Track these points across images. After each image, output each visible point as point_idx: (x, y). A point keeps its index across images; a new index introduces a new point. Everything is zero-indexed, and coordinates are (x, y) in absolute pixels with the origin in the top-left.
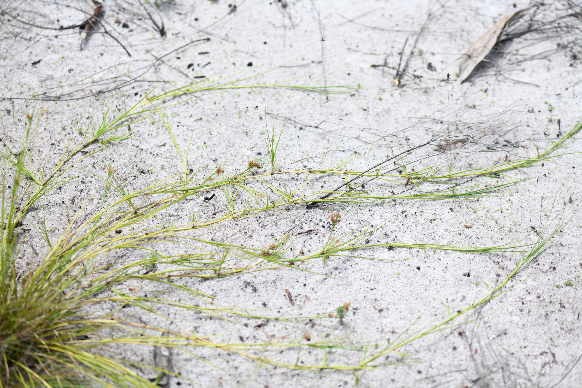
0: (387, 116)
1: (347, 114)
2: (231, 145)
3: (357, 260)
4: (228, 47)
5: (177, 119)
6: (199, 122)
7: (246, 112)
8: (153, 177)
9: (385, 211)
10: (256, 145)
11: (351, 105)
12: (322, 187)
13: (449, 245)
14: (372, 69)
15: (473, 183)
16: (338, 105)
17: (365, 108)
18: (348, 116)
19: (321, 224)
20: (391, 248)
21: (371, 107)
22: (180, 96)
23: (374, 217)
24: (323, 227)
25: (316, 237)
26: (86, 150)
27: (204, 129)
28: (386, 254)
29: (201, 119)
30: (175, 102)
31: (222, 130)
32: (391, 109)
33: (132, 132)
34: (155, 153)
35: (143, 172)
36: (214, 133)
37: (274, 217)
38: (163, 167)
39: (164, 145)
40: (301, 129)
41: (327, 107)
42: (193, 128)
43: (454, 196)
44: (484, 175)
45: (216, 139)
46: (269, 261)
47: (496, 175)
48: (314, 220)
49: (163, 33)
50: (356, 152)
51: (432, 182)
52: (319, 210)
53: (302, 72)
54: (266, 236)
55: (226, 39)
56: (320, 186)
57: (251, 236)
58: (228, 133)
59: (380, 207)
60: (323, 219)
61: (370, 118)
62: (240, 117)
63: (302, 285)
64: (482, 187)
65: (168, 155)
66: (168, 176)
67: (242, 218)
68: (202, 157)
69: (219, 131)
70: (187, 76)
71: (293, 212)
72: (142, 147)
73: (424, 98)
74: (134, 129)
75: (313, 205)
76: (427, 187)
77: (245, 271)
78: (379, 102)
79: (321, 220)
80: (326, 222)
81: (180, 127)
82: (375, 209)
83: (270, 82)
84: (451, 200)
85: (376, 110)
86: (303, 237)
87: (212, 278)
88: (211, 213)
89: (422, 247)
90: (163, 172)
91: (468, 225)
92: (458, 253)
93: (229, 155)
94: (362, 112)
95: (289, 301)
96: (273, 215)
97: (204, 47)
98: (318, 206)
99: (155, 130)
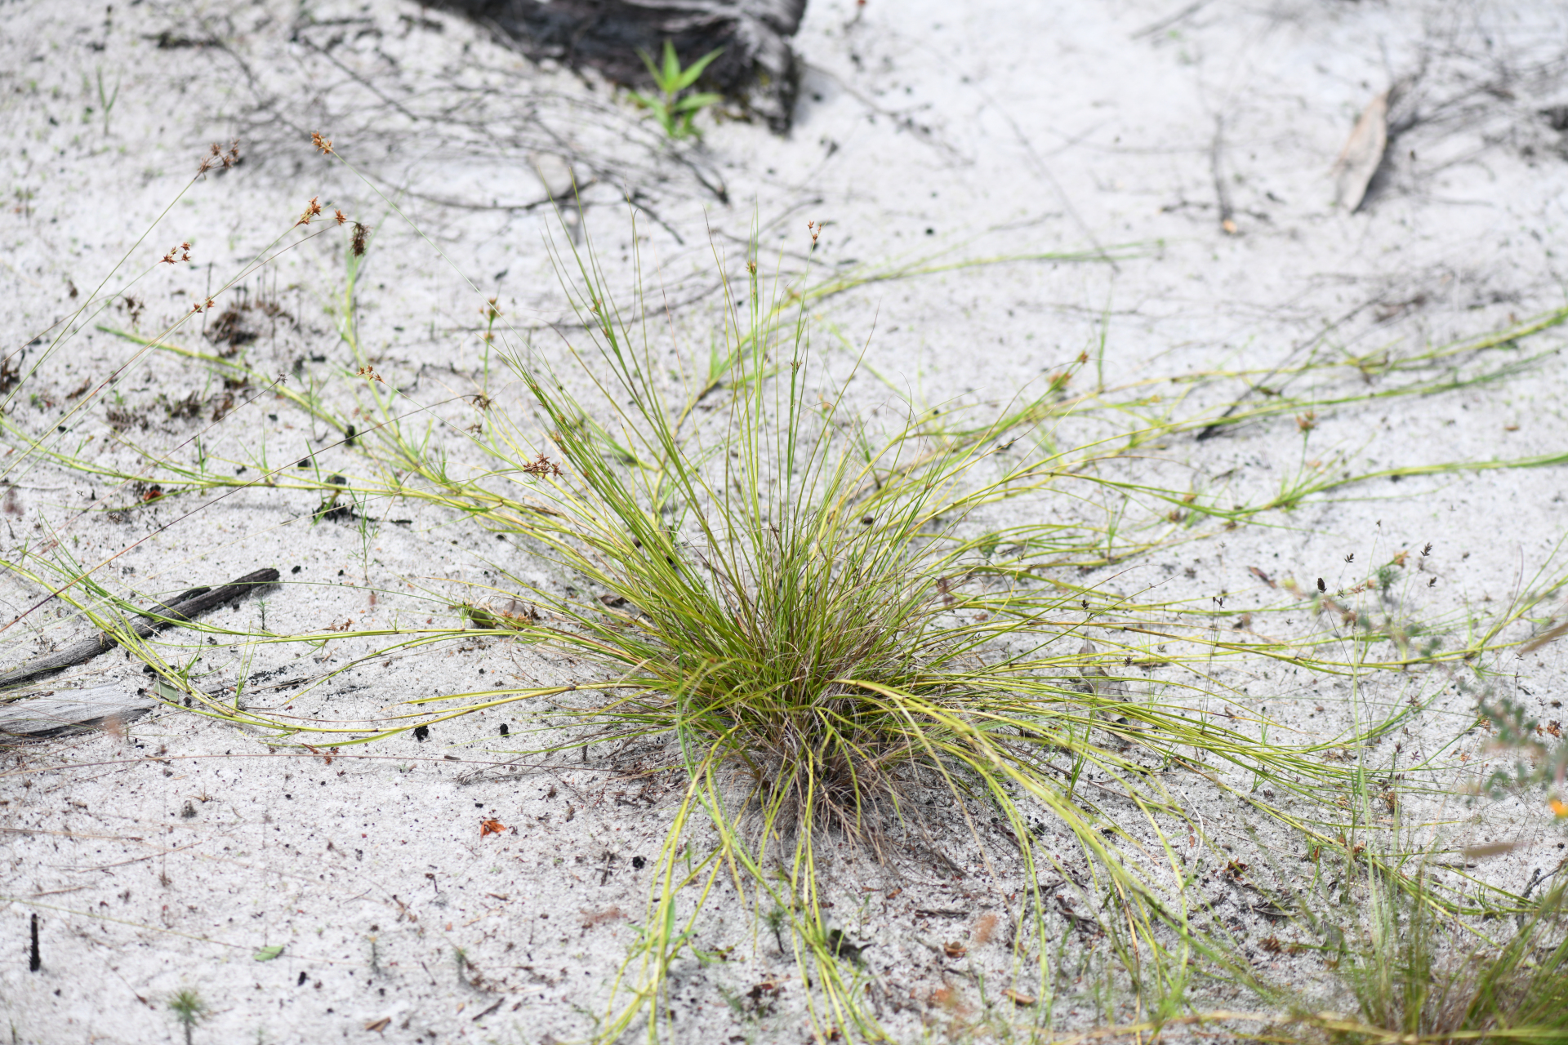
2: (981, 365)
3: (1347, 505)
4: (860, 207)
6: (896, 334)
10: (1029, 356)
11: (1165, 275)
13: (1495, 460)
14: (1166, 217)
15: (1477, 363)
16: (1142, 276)
17: (1197, 276)
19: (1240, 460)
20: (1395, 478)
21: (1205, 272)
22: (830, 296)
24: (1247, 464)
25: (1244, 482)
26: (707, 402)
27: (911, 344)
28: (1393, 490)
29: (896, 329)
30: (826, 306)
32: (1247, 271)
37: (1146, 461)
41: (1123, 282)
42: (889, 346)
43: (1456, 385)
44: (1489, 347)
46: (1190, 526)
47: (1510, 344)
48: (1223, 456)
49: (723, 197)
51: (1403, 370)
52: (1225, 439)
53: (1036, 233)
55: (850, 196)
60: (1240, 454)
63: (1271, 556)
64: (1495, 367)
65: (872, 393)
70: (820, 264)
71: (1176, 450)
73: (1294, 246)
75: (1209, 432)
76: (1396, 379)
77: (1152, 549)
78: (1217, 263)
79: (1236, 455)
80: (1248, 457)
83: (989, 254)
84: (1455, 392)
86: (1223, 485)
87: (1100, 567)
89: (1450, 468)
91: (1511, 425)
92: (1520, 470)
93: (989, 380)
95: (1262, 584)
97: (818, 214)
98: (1219, 434)
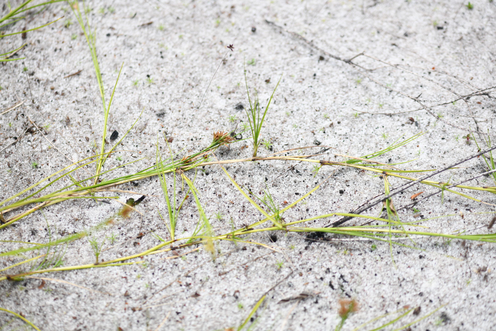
0: (478, 43)
1: (406, 35)
5: (109, 21)
6: (146, 30)
7: (230, 15)
8: (46, 143)
9: (449, 260)
10: (238, 87)
12: (341, 192)
16: (393, 13)
17: (441, 24)
18: (409, 39)
19: (328, 278)
21: (450, 22)
23: (427, 272)
24: (331, 286)
25: (314, 309)
27: (152, 44)
29: (150, 24)
31: (182, 50)
32: (487, 29)
33: (28, 40)
34: (59, 91)
35: (30, 131)
36: (169, 56)
37: (246, 253)
38: (68, 121)
39: (78, 74)
40: (322, 58)
41: (372, 15)
42: (133, 42)
45: (169, 68)
48: (316, 270)
50: (412, 120)
52: (328, 247)
54: (224, 296)
56: (337, 189)
57: (197, 295)
58: (194, 56)
59: (441, 251)
60: (334, 269)
61: (446, 46)
62: (218, 26)
65: (81, 96)
66: (72, 142)
67: (188, 250)
68: (139, 105)
69: (178, 51)
71: (282, 245)
72: (39, 75)
74: (32, 37)
75: (318, 237)
78: (467, 12)
79: (328, 271)
80: (338, 275)
81: (112, 38)
82: (431, 254)
85: (460, 30)
86: (292, 308)
88: (134, 234)
90: (66, 132)
93: (187, 106)
94: (434, 33)
96: (244, 249)
98: (326, 240)
99: (67, 39)
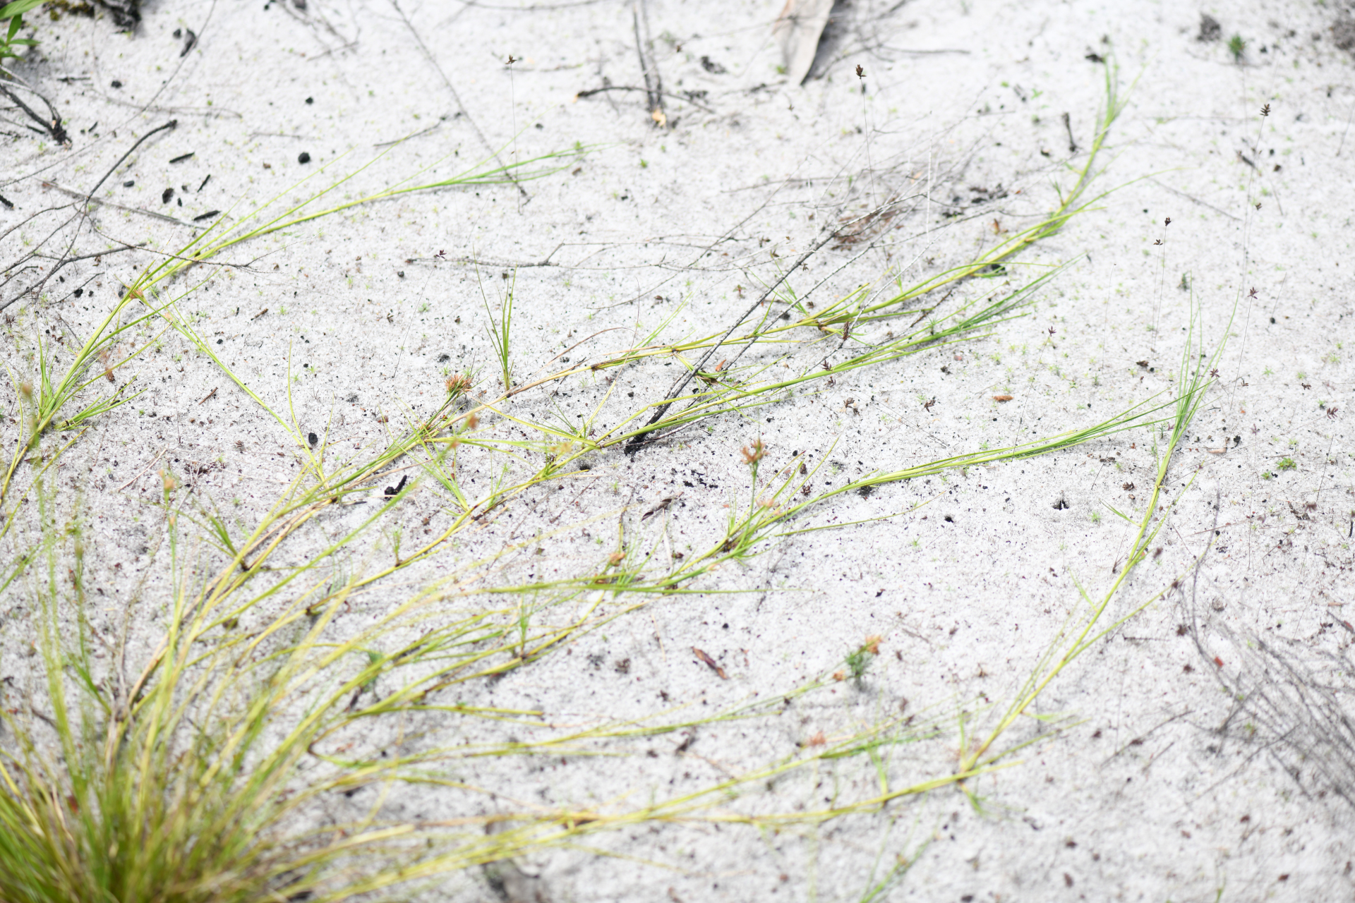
0: (680, 199)
1: (589, 218)
2: (367, 357)
3: (809, 538)
4: (224, 128)
5: (208, 328)
6: (265, 320)
7: (359, 271)
8: (231, 476)
9: (803, 412)
10: (425, 339)
11: (586, 196)
12: (631, 395)
13: (985, 449)
14: (583, 103)
15: (957, 301)
16: (556, 201)
17: (623, 193)
18: (596, 221)
19: (679, 478)
20: (866, 491)
21: (631, 187)
22: (185, 271)
23: (785, 431)
24: (688, 484)
25: (685, 513)
26: (35, 454)
27: (283, 333)
28: (862, 509)
29: (265, 312)
30: (179, 289)
31: (327, 323)
32: (680, 180)
33: (119, 383)
34: (203, 419)
35: (203, 471)
36: (315, 338)
37: (566, 491)
38: (240, 446)
39: (213, 395)
40: (505, 276)
41: (533, 213)
42: (257, 339)
43: (935, 339)
44: (971, 276)
45: (327, 350)
46: (618, 593)
47: (995, 267)
48: (659, 476)
49: (59, 134)
50: (659, 298)
51: (871, 321)
52: (658, 450)
53: (430, 147)
54: (572, 540)
55: (211, 114)
56: (624, 394)
57: (540, 551)
58: (345, 328)
59: (787, 407)
60: (679, 468)
61: (644, 214)
62: (351, 287)
63: (719, 627)
64: (981, 306)
65: (235, 415)
66: (265, 464)
67: (493, 514)
68: (318, 399)
69: (323, 329)
70: (175, 222)
71: (601, 469)
72: (163, 412)
73: (737, 139)
74: (123, 377)
75: (638, 443)
76: (867, 335)
77: (576, 633)
78: (644, 172)
79: (674, 471)
80: (688, 472)
81: (226, 344)
82: (778, 413)
83: (376, 189)
84: (932, 349)
85: (648, 192)
86: (660, 520)
87: (512, 670)
88: (417, 522)
89: (935, 468)
90: (247, 457)
91: (1001, 394)
92: (1016, 461)
93: (377, 380)
94: (621, 205)
95: (710, 673)
96: (561, 488)
97: (173, 144)
98: (653, 441)
99: (170, 364)
